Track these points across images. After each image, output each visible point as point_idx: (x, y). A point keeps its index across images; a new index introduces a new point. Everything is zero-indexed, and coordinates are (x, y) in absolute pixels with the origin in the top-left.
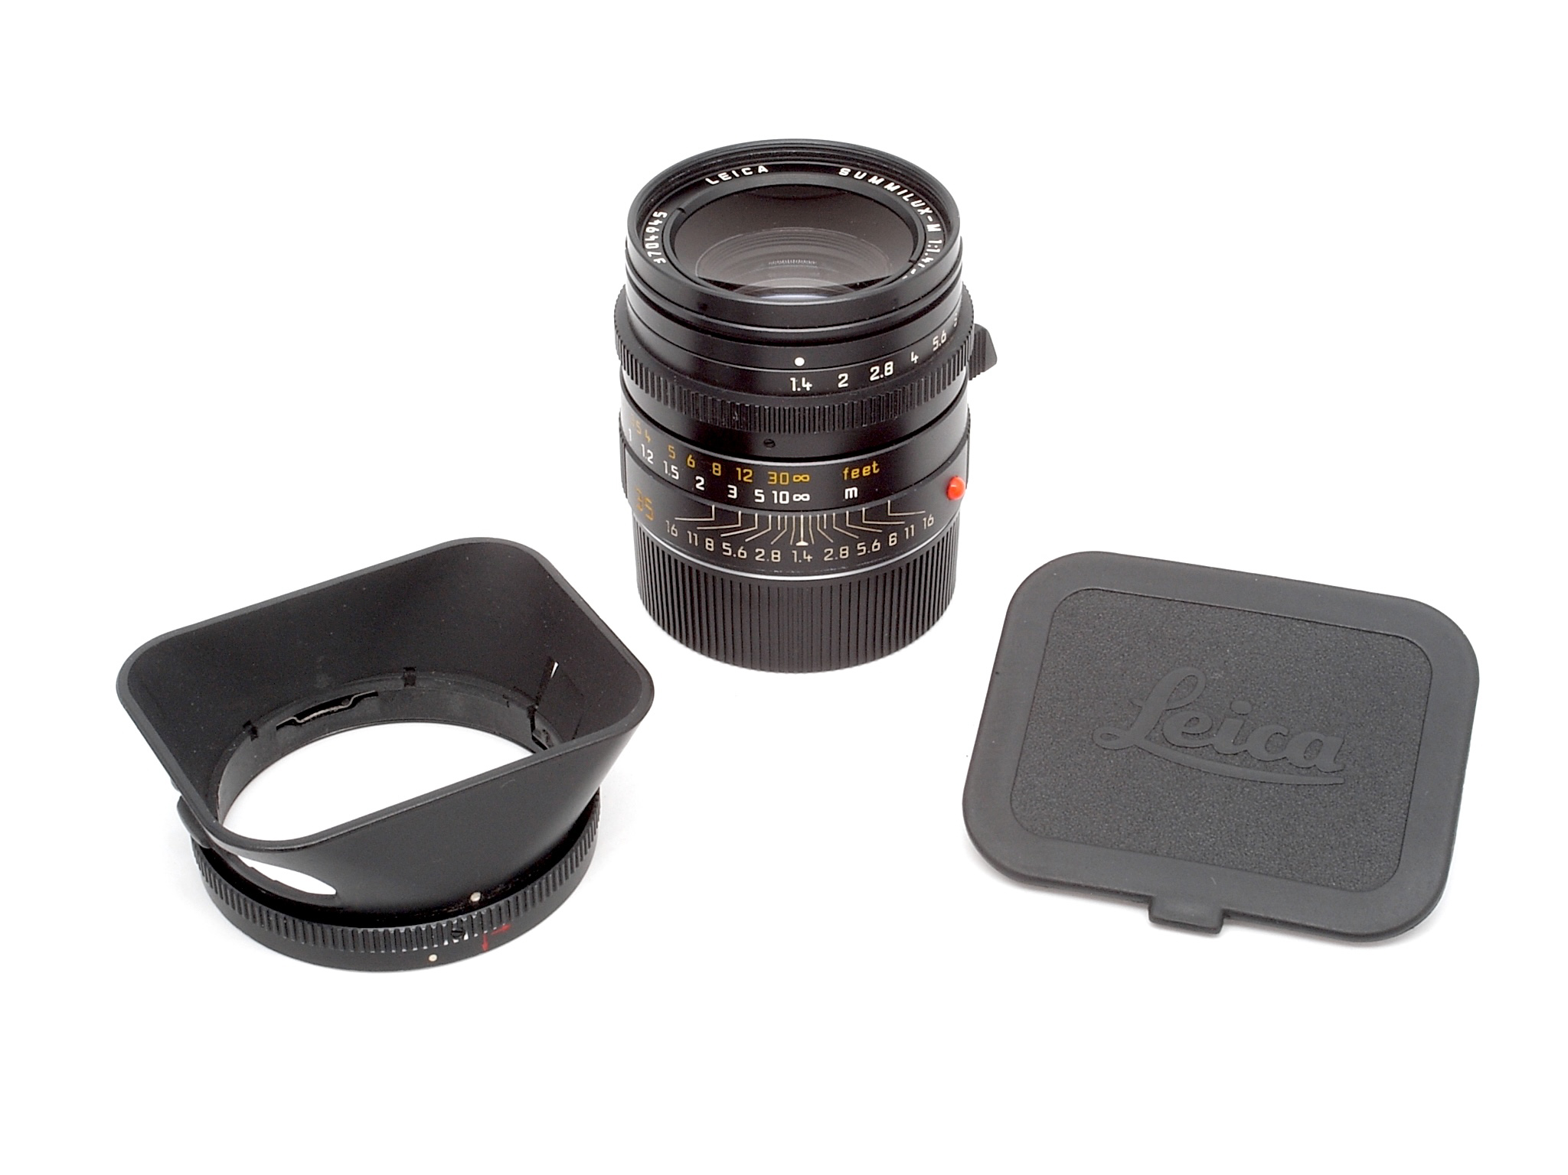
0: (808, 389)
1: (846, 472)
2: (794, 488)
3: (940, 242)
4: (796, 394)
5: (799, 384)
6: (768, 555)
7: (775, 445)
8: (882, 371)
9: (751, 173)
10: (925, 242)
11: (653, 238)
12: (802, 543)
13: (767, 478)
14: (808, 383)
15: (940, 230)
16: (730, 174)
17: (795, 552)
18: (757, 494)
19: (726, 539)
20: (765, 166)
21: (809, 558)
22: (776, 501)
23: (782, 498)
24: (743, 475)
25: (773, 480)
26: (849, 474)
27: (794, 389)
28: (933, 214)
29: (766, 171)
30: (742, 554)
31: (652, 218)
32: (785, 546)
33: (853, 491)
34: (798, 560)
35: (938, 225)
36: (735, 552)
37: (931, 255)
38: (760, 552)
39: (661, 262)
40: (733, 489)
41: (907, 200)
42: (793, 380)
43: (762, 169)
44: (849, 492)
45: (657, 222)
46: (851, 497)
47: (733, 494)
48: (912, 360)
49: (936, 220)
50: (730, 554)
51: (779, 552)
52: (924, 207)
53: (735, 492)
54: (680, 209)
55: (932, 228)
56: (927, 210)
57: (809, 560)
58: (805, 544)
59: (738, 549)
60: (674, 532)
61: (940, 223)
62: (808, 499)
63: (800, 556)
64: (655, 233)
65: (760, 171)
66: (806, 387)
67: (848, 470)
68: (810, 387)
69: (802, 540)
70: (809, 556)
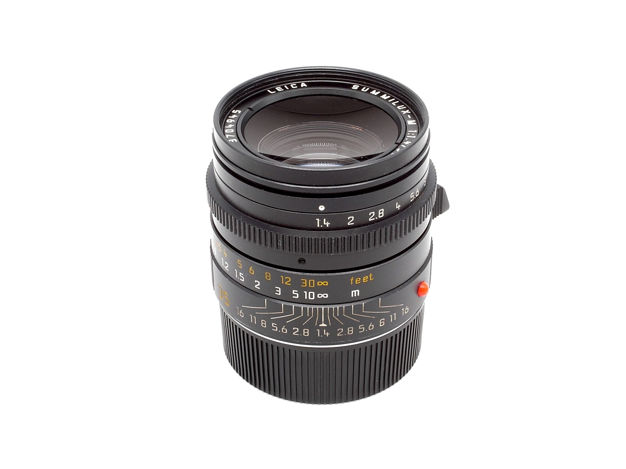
0: (328, 226)
1: (352, 280)
2: (318, 290)
3: (416, 131)
4: (320, 229)
5: (322, 223)
6: (301, 332)
7: (305, 262)
8: (377, 215)
9: (296, 87)
10: (406, 131)
11: (230, 126)
12: (323, 325)
13: (301, 283)
14: (328, 222)
15: (415, 124)
16: (283, 87)
18: (294, 293)
19: (274, 321)
20: (305, 83)
21: (328, 334)
22: (306, 298)
23: (310, 296)
24: (285, 281)
25: (304, 284)
26: (354, 281)
27: (318, 226)
28: (411, 114)
29: (306, 86)
30: (284, 331)
31: (231, 114)
32: (312, 327)
33: (357, 292)
34: (320, 335)
35: (415, 121)
36: (280, 329)
37: (410, 139)
38: (296, 330)
39: (234, 141)
40: (278, 289)
41: (395, 105)
42: (318, 220)
43: (303, 85)
44: (354, 292)
45: (234, 116)
46: (355, 295)
47: (278, 292)
48: (397, 208)
49: (413, 117)
50: (277, 330)
51: (308, 330)
52: (405, 110)
53: (280, 291)
54: (249, 108)
55: (411, 122)
56: (407, 111)
57: (327, 336)
58: (325, 325)
59: (282, 328)
60: (242, 314)
61: (416, 119)
62: (327, 297)
63: (322, 333)
64: (232, 123)
65: (302, 86)
66: (326, 225)
67: (353, 278)
68: (329, 225)
69: (323, 323)
70: (327, 333)
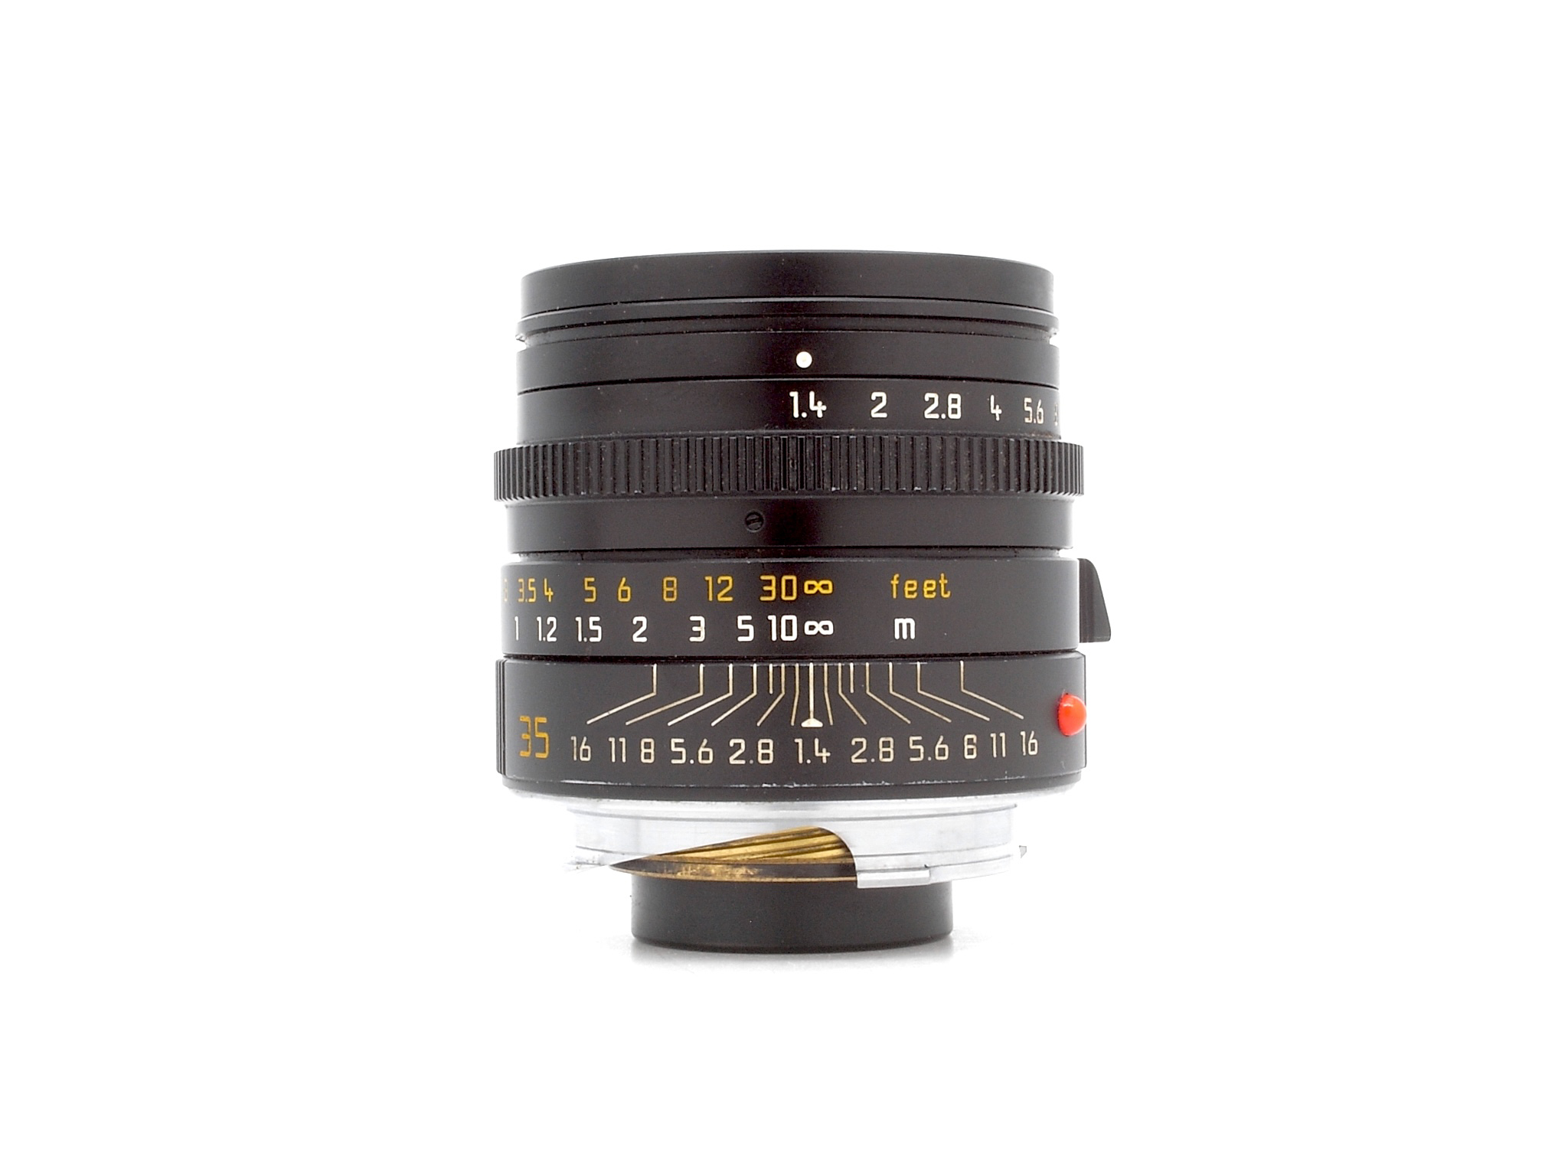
0: (821, 415)
1: (895, 582)
2: (806, 608)
4: (799, 423)
5: (804, 405)
6: (751, 752)
12: (812, 723)
13: (760, 589)
14: (820, 403)
17: (799, 741)
19: (678, 731)
21: (825, 754)
22: (774, 637)
23: (785, 629)
24: (717, 589)
25: (770, 593)
26: (901, 587)
27: (796, 415)
30: (706, 756)
32: (783, 730)
33: (909, 625)
34: (804, 760)
36: (692, 754)
38: (738, 746)
40: (698, 623)
42: (794, 395)
44: (901, 625)
46: (905, 636)
47: (698, 634)
48: (992, 411)
51: (771, 742)
53: (702, 629)
57: (825, 760)
58: (818, 724)
62: (831, 631)
63: (809, 751)
66: (816, 412)
67: (898, 579)
68: (823, 411)
69: (812, 715)
70: (824, 750)
